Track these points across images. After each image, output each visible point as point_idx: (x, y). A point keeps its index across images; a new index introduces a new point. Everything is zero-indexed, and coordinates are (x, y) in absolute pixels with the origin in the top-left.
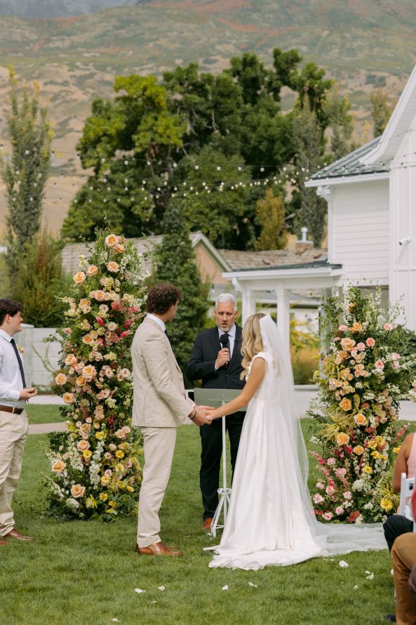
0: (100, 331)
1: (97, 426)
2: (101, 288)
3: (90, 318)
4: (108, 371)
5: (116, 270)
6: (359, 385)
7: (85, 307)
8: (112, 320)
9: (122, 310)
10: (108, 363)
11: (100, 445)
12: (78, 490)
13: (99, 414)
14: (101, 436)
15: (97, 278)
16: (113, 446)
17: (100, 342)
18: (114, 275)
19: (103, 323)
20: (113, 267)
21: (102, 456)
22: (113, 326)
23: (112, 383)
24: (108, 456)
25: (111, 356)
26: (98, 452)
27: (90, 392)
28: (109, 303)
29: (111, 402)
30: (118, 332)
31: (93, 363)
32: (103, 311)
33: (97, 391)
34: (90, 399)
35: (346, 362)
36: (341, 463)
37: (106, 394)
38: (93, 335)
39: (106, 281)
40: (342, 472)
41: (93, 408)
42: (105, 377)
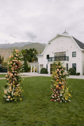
0: (14, 67)
1: (13, 84)
2: (14, 59)
3: (12, 65)
4: (15, 74)
5: (17, 56)
6: (60, 77)
7: (11, 63)
8: (16, 65)
9: (18, 63)
10: (15, 73)
11: (14, 88)
12: (9, 97)
13: (14, 82)
14: (14, 86)
15: (14, 57)
16: (16, 88)
17: (14, 69)
18: (17, 57)
19: (15, 65)
20: (17, 55)
21: (14, 90)
22: (16, 66)
23: (16, 77)
24: (15, 90)
25: (16, 72)
26: (13, 89)
27: (12, 78)
28: (16, 62)
29: (16, 80)
30: (17, 67)
31: (12, 73)
32: (15, 63)
33: (13, 78)
34: (12, 79)
35: (58, 73)
36: (57, 90)
37: (15, 79)
38: (13, 68)
39: (15, 58)
40: (57, 92)
41: (13, 81)
42: (15, 75)
